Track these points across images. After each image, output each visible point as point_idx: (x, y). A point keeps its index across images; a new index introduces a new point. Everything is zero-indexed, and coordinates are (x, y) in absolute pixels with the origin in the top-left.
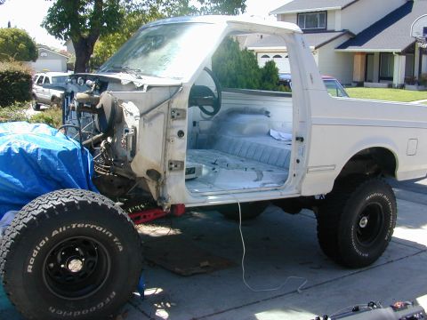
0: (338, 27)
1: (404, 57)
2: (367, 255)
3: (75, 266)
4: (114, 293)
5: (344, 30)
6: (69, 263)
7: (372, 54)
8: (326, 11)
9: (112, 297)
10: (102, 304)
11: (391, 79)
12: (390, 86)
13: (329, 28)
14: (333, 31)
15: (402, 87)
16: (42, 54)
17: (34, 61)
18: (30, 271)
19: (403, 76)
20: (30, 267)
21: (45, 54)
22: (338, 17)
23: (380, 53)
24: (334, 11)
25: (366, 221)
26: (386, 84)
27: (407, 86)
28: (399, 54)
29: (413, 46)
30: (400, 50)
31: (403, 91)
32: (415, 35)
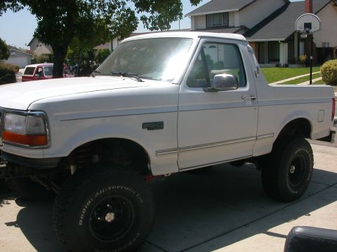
0: (237, 24)
1: (286, 44)
2: (297, 192)
3: (110, 217)
4: (138, 234)
5: (241, 26)
6: (105, 215)
7: (263, 42)
8: (227, 13)
9: (137, 236)
10: (131, 243)
11: (278, 60)
12: (278, 66)
13: (230, 25)
14: (234, 27)
15: (286, 66)
16: (12, 54)
17: (7, 59)
18: (81, 224)
19: (287, 59)
20: (81, 221)
21: (14, 53)
22: (237, 17)
23: (269, 42)
24: (234, 12)
25: (294, 168)
26: (275, 65)
27: (290, 65)
28: (283, 42)
29: (292, 35)
30: (283, 39)
31: (287, 69)
32: (298, 29)
